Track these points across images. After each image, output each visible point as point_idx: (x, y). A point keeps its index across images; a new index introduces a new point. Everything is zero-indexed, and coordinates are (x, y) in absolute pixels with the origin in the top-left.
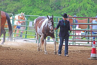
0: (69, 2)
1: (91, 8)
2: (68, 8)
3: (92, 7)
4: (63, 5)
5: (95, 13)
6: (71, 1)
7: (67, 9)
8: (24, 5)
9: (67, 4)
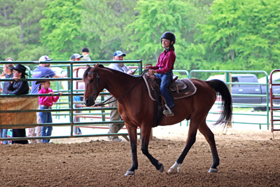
0: (138, 41)
1: (180, 52)
2: (137, 52)
3: (182, 49)
5: (188, 60)
8: (50, 51)
9: (135, 45)
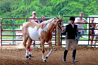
4: (12, 8)
6: (20, 3)
7: (16, 11)
